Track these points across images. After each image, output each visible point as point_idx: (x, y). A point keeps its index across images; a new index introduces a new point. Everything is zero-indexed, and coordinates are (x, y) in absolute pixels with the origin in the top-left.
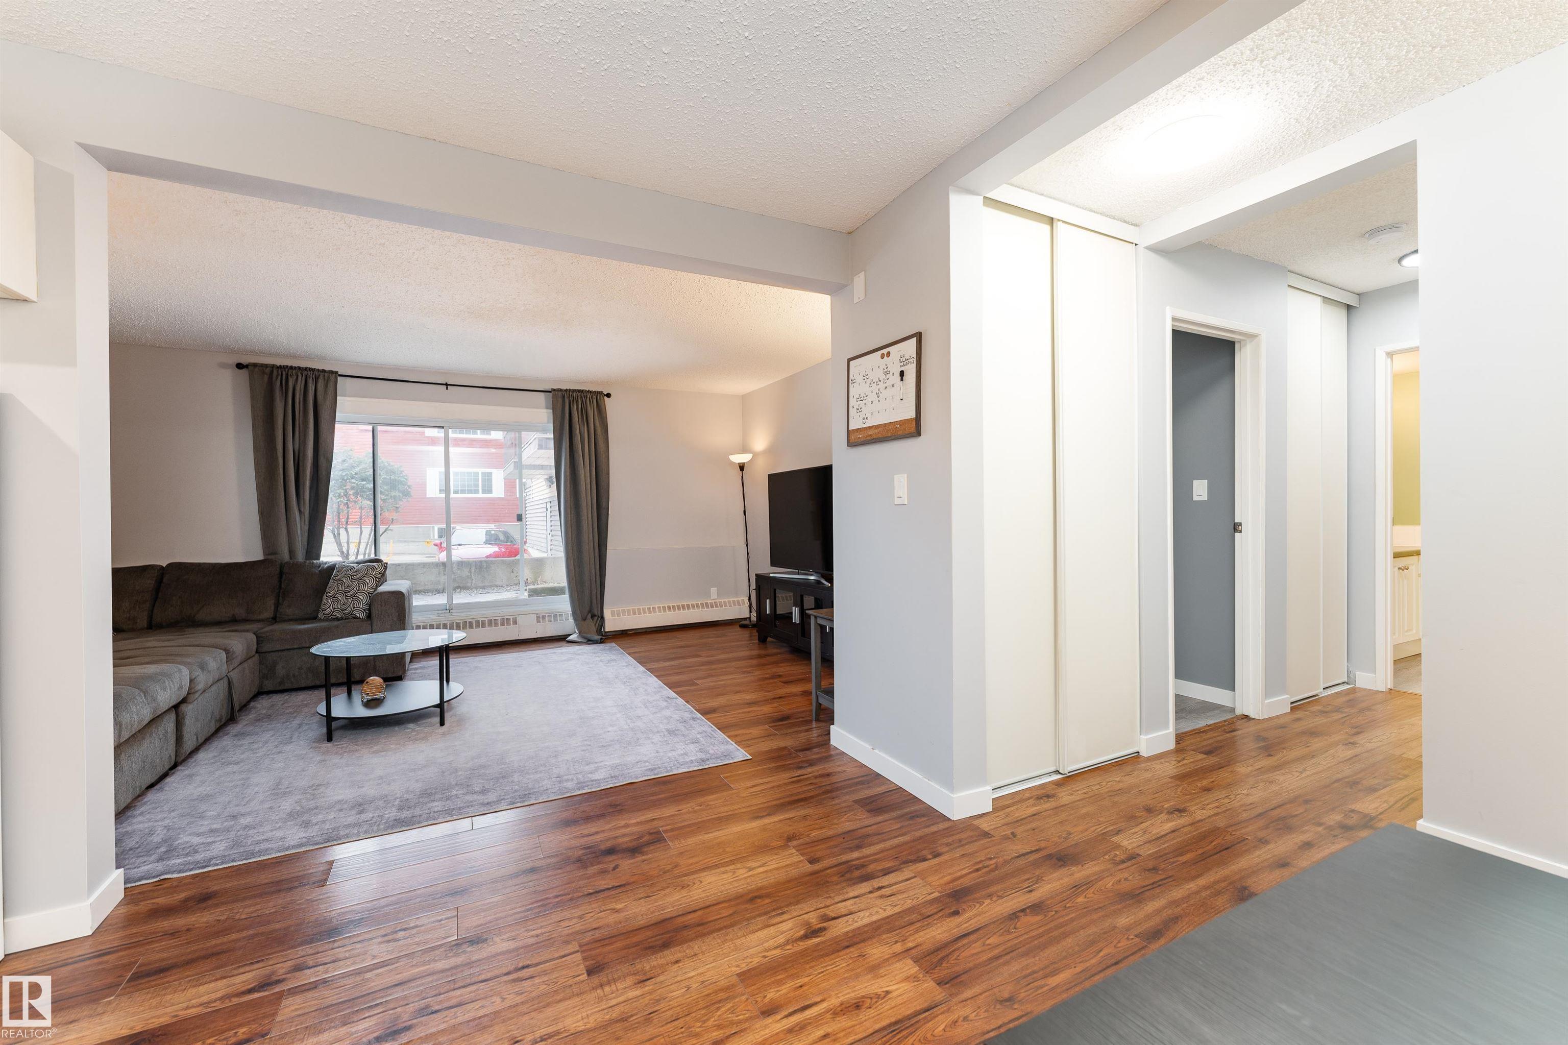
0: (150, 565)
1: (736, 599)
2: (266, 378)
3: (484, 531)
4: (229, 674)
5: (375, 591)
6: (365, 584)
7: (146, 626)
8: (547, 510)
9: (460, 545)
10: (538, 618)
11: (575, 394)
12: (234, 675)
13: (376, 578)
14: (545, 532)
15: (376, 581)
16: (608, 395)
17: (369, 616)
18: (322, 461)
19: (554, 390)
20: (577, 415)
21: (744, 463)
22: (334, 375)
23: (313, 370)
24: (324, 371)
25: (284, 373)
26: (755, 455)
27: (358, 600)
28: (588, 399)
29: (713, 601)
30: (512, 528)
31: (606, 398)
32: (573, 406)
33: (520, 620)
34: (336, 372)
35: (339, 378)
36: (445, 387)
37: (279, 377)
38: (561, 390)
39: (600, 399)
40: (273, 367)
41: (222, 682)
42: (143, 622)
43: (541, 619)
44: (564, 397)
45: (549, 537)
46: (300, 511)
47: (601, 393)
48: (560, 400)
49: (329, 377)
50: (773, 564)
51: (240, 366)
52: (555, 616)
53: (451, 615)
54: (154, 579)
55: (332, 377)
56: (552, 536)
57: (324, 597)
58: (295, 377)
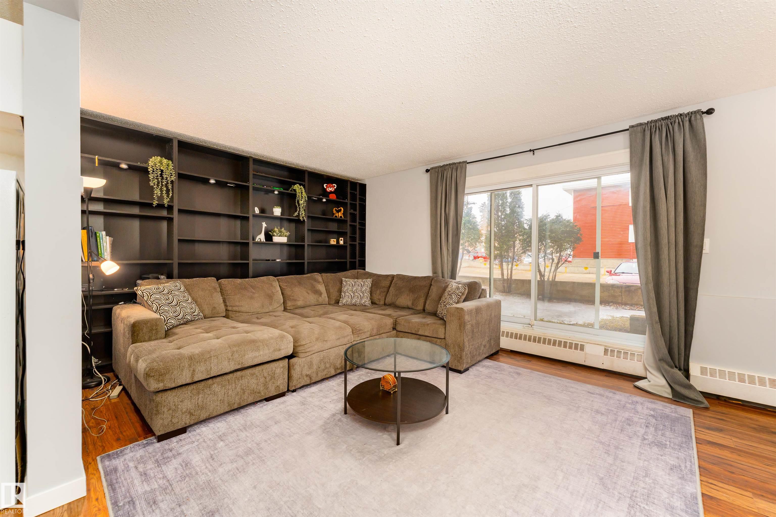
2: (436, 174)
10: (606, 351)
11: (659, 123)
16: (710, 112)
19: (633, 127)
23: (454, 164)
24: (460, 163)
25: (443, 169)
28: (677, 124)
31: (704, 115)
32: (655, 137)
33: (588, 348)
34: (466, 162)
35: (468, 165)
37: (441, 172)
38: (640, 125)
39: (696, 119)
42: (382, 302)
44: (643, 131)
47: (698, 112)
48: (639, 135)
49: (462, 166)
51: (427, 171)
55: (464, 165)
58: (447, 171)
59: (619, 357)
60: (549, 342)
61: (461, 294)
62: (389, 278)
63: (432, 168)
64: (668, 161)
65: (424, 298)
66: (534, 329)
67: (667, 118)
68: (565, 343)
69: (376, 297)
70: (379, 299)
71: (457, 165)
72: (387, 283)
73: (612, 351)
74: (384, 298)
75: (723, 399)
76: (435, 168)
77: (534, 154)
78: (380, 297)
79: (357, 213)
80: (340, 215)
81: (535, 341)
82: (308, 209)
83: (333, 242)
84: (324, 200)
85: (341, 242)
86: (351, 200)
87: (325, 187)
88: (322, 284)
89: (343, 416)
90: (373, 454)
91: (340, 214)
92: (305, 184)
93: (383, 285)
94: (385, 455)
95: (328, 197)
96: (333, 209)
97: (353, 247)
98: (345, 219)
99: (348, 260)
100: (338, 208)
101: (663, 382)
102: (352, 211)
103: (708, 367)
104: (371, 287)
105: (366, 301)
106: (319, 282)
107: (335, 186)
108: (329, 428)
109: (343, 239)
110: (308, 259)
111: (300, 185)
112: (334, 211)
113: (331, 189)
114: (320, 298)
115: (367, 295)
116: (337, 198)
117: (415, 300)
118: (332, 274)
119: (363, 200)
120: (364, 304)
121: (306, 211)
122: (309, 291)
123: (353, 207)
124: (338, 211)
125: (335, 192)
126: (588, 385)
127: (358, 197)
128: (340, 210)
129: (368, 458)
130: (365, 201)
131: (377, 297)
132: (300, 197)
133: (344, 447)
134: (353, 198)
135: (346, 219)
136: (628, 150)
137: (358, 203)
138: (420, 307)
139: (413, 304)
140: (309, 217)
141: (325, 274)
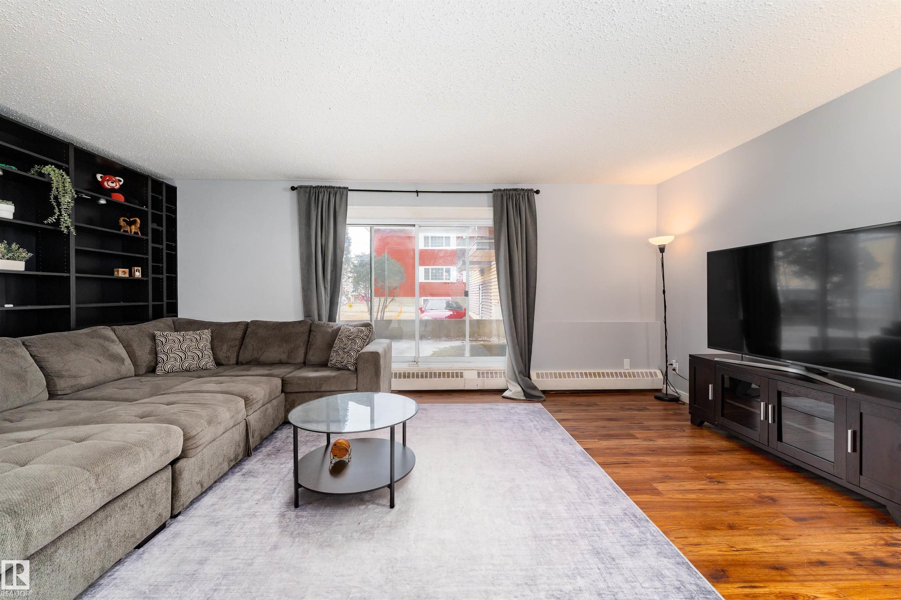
0: (240, 322)
1: (648, 371)
2: (307, 195)
3: (445, 302)
4: (248, 417)
5: (362, 349)
6: (355, 343)
7: (235, 363)
8: (480, 289)
9: (432, 309)
10: (479, 374)
11: (511, 193)
12: (253, 419)
13: (363, 339)
14: (478, 302)
15: (363, 341)
16: (538, 192)
17: (356, 369)
18: (338, 251)
19: (495, 190)
20: (512, 211)
21: (665, 245)
22: (346, 190)
23: (333, 188)
24: (340, 188)
25: (317, 191)
26: (677, 237)
27: (350, 356)
28: (521, 196)
29: (627, 371)
30: (460, 299)
31: (535, 194)
32: (509, 202)
33: (466, 374)
34: (347, 188)
35: (349, 193)
36: (415, 194)
37: (314, 194)
38: (500, 190)
39: (531, 196)
40: (311, 188)
41: (238, 426)
42: (233, 361)
43: (481, 375)
44: (502, 196)
45: (481, 306)
46: (325, 287)
47: (531, 190)
48: (499, 198)
49: (343, 192)
50: (711, 344)
51: (293, 188)
52: (492, 373)
53: (418, 366)
54: (242, 331)
55: (345, 191)
56: (483, 305)
57: (332, 351)
58: (323, 194)
59: (488, 377)
60: (440, 375)
61: (365, 338)
62: (241, 326)
63: (301, 187)
64: (518, 221)
65: (304, 348)
66: (419, 365)
67: (516, 190)
68: (448, 373)
69: (221, 355)
70: (227, 358)
71: (336, 189)
72: (239, 333)
73: (483, 373)
74: (235, 354)
75: (547, 392)
76: (306, 187)
77: (418, 195)
78: (229, 354)
79: (164, 229)
80: (133, 231)
81: (422, 377)
82: (76, 215)
83: (122, 273)
84: (103, 202)
85: (138, 275)
86: (153, 208)
87: (100, 179)
88: (119, 344)
89: (296, 510)
90: (378, 527)
91: (134, 229)
92: (68, 168)
93: (232, 337)
94: (391, 522)
95: (110, 196)
96: (119, 219)
97: (157, 282)
98: (143, 237)
99: (151, 303)
100: (129, 219)
101: (520, 389)
102: (155, 226)
103: (540, 372)
104: (211, 341)
105: (208, 361)
106: (113, 341)
107: (120, 181)
108: (295, 530)
109: (140, 268)
110: (77, 303)
111: (59, 167)
112: (122, 223)
113: (114, 185)
114: (123, 367)
115: (208, 352)
116: (126, 200)
117: (292, 352)
118: (133, 326)
119: (173, 211)
120: (204, 367)
121: (73, 217)
122: (99, 358)
123: (157, 219)
124: (130, 224)
125: (121, 190)
126: (478, 404)
127: (164, 204)
128: (134, 222)
129: (378, 533)
130: (175, 212)
131: (223, 353)
132: (60, 189)
133: (340, 537)
134: (157, 204)
135: (145, 237)
136: (492, 208)
137: (164, 214)
138: (300, 359)
139: (289, 357)
140: (77, 228)
141: (119, 327)
